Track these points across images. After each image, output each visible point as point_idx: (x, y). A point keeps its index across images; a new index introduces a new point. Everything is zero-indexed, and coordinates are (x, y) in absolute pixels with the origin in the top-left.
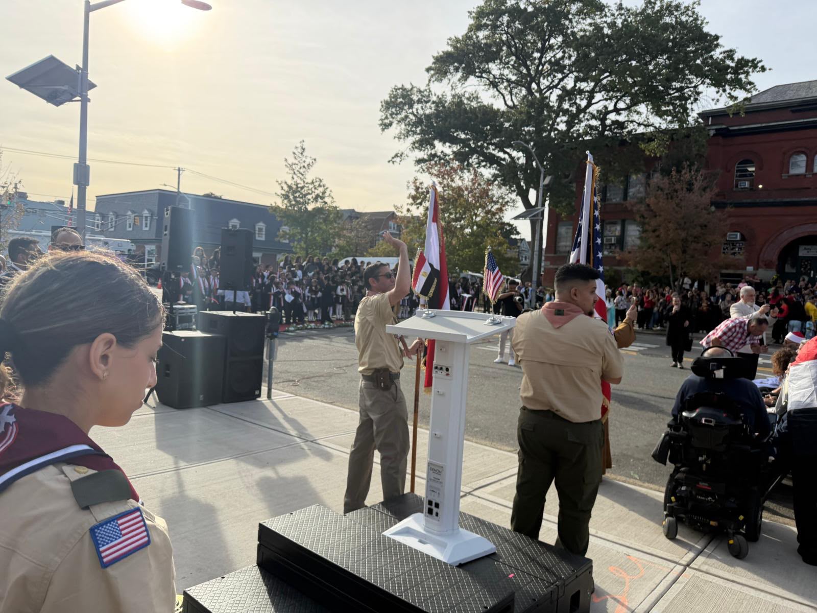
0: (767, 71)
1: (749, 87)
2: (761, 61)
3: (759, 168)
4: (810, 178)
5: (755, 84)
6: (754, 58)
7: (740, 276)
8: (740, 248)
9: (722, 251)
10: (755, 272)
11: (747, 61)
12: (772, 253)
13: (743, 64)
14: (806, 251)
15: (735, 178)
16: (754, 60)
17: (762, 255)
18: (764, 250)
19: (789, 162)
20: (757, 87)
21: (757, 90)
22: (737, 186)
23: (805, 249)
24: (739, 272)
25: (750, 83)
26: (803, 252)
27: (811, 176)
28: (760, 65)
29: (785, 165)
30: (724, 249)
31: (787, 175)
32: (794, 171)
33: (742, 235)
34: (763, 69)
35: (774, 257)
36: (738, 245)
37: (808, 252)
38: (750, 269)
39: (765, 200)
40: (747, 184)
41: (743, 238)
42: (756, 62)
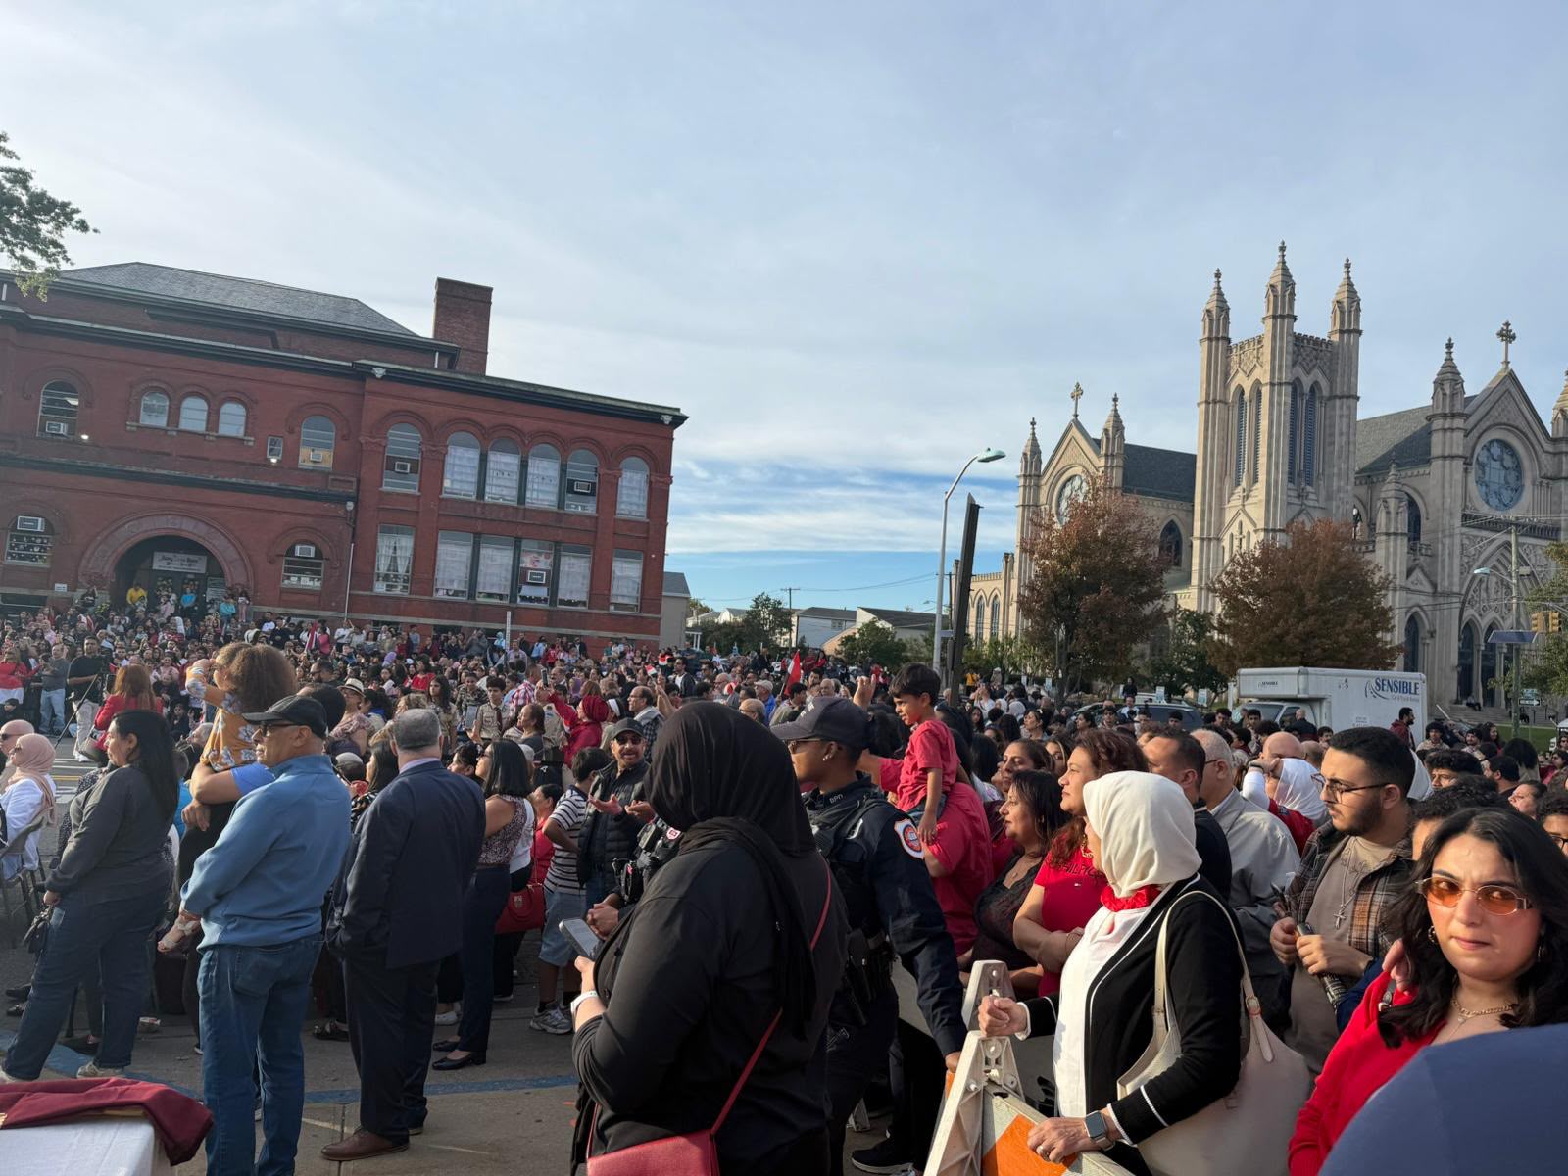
0: (91, 233)
1: (52, 250)
2: (77, 211)
3: (87, 403)
4: (174, 437)
5: (66, 248)
6: (66, 200)
7: (42, 601)
8: (43, 548)
9: (7, 549)
10: (70, 594)
11: (53, 204)
12: (103, 561)
13: (43, 205)
14: (165, 562)
15: (40, 413)
16: (64, 205)
17: (84, 562)
18: (88, 554)
19: (138, 403)
20: (68, 255)
21: (67, 260)
22: (43, 430)
23: (164, 558)
24: (41, 593)
25: (55, 244)
26: (159, 563)
27: (175, 434)
28: (77, 217)
29: (131, 409)
30: (12, 548)
31: (135, 424)
32: (146, 420)
33: (48, 524)
34: (83, 226)
35: (108, 569)
36: (39, 541)
37: (168, 564)
38: (61, 588)
39: (92, 464)
40: (63, 429)
41: (49, 528)
42: (68, 210)
